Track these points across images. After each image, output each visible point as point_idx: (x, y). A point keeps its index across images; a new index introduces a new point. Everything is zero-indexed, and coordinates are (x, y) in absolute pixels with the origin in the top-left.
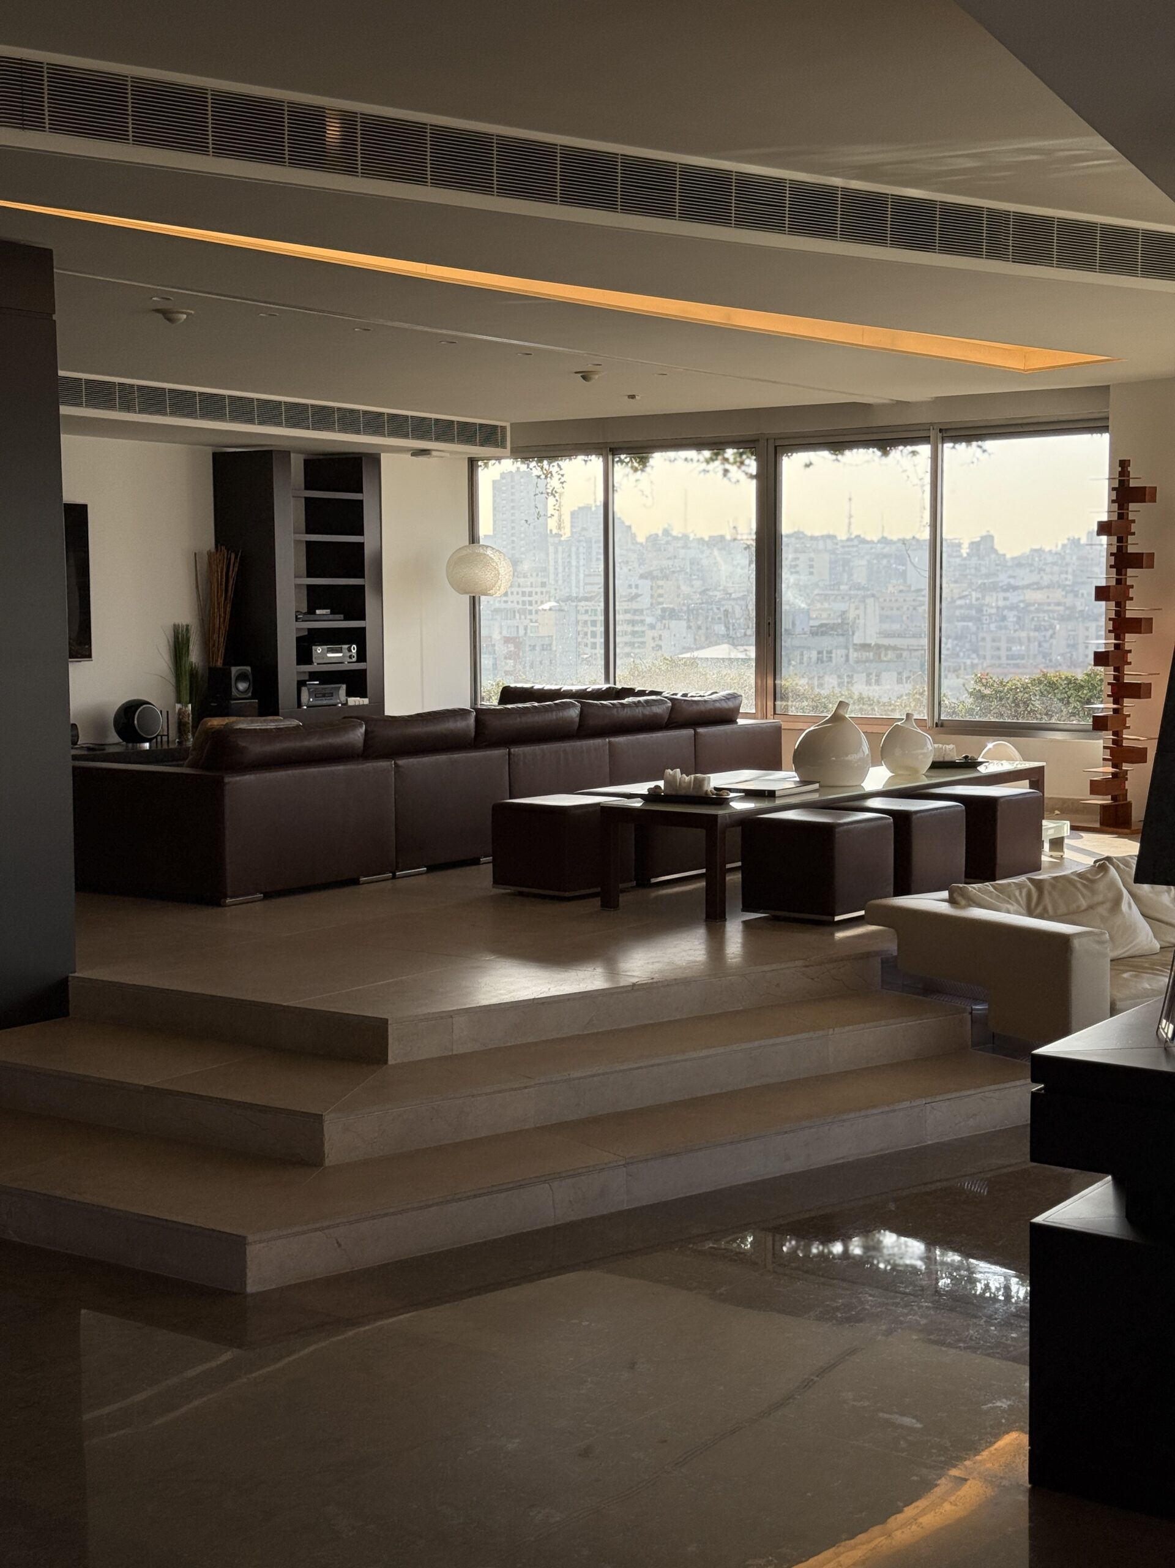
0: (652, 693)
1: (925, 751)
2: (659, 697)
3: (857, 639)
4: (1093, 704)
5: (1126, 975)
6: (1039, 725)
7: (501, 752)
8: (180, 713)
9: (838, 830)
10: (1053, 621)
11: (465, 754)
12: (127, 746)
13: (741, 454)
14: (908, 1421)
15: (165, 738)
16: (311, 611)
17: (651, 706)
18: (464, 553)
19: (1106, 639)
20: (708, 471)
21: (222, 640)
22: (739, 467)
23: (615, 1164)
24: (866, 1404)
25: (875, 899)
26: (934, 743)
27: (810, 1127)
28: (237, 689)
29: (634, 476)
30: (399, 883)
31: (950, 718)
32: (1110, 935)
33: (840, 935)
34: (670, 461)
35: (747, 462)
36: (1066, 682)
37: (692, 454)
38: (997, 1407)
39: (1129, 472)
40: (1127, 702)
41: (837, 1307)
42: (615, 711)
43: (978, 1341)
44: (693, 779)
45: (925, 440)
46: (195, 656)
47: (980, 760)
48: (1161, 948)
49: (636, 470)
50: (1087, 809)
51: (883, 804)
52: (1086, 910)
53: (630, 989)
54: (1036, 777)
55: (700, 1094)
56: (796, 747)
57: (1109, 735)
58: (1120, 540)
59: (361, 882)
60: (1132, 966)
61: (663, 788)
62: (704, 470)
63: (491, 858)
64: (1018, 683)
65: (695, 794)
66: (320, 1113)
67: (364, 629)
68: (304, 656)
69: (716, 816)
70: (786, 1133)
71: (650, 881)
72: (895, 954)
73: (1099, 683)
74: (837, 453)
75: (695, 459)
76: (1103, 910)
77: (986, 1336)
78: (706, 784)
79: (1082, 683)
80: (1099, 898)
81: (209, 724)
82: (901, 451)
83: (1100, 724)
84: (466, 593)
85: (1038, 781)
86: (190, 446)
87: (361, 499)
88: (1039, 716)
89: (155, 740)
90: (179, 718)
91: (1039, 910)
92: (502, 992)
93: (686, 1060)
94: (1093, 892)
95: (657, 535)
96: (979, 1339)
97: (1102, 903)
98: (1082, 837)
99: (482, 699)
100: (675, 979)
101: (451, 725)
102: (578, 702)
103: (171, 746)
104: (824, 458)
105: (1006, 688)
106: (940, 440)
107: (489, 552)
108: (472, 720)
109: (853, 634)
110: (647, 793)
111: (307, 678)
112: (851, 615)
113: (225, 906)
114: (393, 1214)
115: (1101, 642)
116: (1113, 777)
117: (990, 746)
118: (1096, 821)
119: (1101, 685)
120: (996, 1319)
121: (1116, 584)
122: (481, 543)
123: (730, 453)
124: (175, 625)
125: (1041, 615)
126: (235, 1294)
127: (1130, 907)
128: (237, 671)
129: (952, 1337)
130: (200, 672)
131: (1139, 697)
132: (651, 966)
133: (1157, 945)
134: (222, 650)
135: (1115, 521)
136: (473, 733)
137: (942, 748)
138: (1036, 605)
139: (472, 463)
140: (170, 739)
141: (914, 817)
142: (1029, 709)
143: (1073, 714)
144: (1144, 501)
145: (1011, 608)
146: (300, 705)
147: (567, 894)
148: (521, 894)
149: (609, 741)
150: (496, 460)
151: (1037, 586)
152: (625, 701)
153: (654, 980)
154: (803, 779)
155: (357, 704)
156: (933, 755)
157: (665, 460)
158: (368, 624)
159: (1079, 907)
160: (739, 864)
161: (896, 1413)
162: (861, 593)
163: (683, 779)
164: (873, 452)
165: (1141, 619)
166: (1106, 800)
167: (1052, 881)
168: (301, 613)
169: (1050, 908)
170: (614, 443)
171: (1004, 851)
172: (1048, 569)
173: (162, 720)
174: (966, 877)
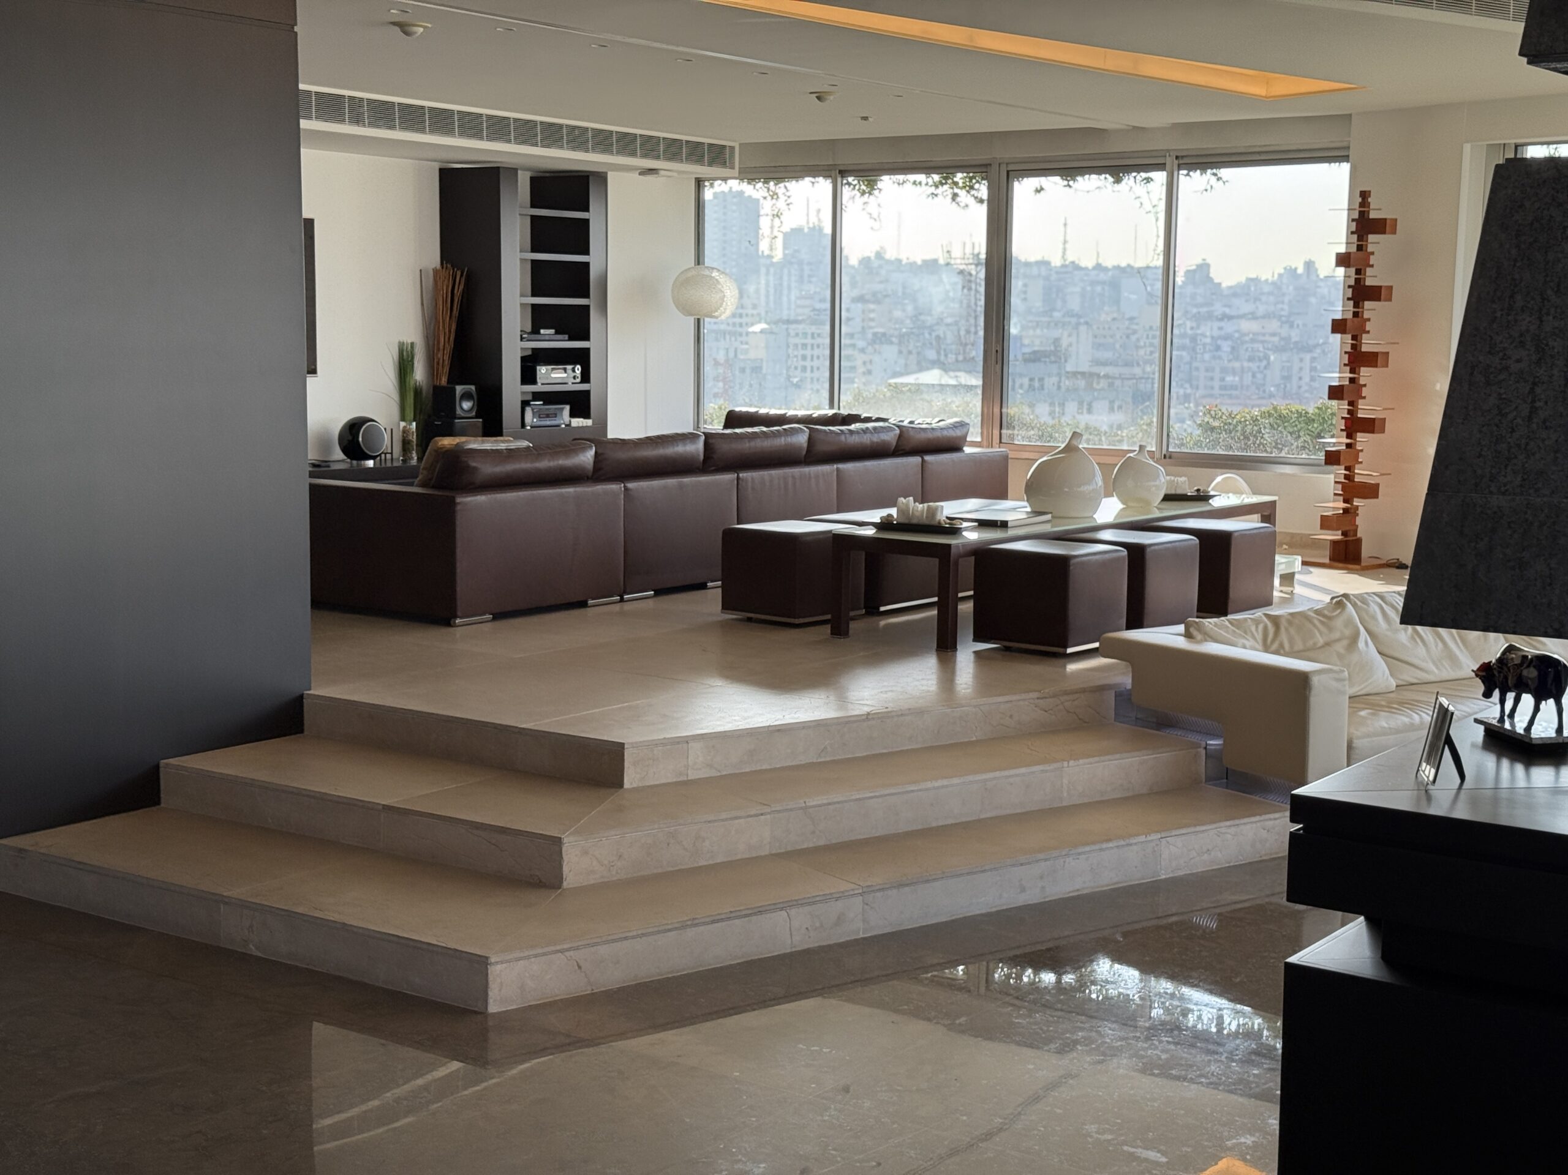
0: (878, 420)
1: (1157, 483)
2: (886, 424)
3: (1069, 367)
4: (1323, 437)
5: (1363, 713)
6: (1266, 459)
7: (729, 477)
8: (405, 431)
9: (1073, 561)
10: (1266, 351)
11: (693, 479)
12: (351, 464)
13: (971, 179)
14: (1152, 1155)
15: (389, 456)
16: (535, 331)
17: (879, 432)
18: (690, 274)
19: (1340, 372)
20: (936, 195)
21: (446, 358)
22: (968, 192)
23: (852, 893)
24: (1110, 1137)
25: (1110, 631)
26: (1167, 475)
27: (1046, 860)
28: (462, 408)
29: (860, 200)
30: (627, 607)
31: (1178, 450)
32: (1349, 674)
33: (1072, 667)
34: (899, 184)
35: (977, 186)
36: (1296, 415)
37: (921, 177)
38: (1241, 1143)
39: (1369, 203)
40: (1361, 437)
41: (1077, 1040)
42: (843, 438)
43: (1220, 1076)
44: (926, 508)
45: (1160, 167)
46: (419, 374)
47: (1212, 493)
48: (1397, 686)
49: (863, 193)
50: (1315, 544)
51: (1116, 537)
52: (1322, 647)
53: (864, 717)
54: (1267, 513)
55: (934, 824)
56: (1028, 477)
57: (1341, 471)
58: (1358, 272)
59: (589, 605)
60: (1367, 704)
61: (895, 516)
62: (933, 194)
63: (720, 582)
64: (1248, 416)
65: (927, 522)
66: (559, 836)
67: (588, 350)
68: (528, 376)
69: (949, 546)
70: (1022, 865)
71: (879, 609)
72: (1129, 687)
73: (1330, 417)
74: (1069, 178)
75: (924, 182)
76: (1340, 647)
77: (1227, 1072)
78: (939, 514)
79: (1313, 417)
80: (1337, 635)
81: (440, 444)
82: (1135, 177)
83: (1332, 458)
84: (691, 315)
85: (1269, 516)
86: (417, 161)
87: (587, 218)
88: (1269, 450)
89: (379, 458)
90: (403, 436)
91: (1275, 646)
92: (737, 718)
93: (920, 790)
94: (1330, 629)
95: (869, 258)
96: (1221, 1075)
97: (1338, 640)
98: (1311, 572)
99: (705, 422)
100: (909, 709)
101: (681, 449)
102: (807, 427)
103: (395, 464)
104: (1055, 183)
105: (1235, 421)
106: (1176, 167)
107: (715, 274)
108: (700, 445)
109: (1066, 361)
110: (879, 521)
111: (530, 397)
112: (1064, 343)
113: (455, 626)
114: (633, 937)
115: (1336, 376)
116: (1344, 513)
117: (1219, 479)
118: (1324, 557)
119: (1332, 419)
120: (1237, 1055)
121: (1354, 316)
122: (706, 265)
123: (959, 177)
124: (399, 342)
125: (1256, 345)
126: (476, 1013)
127: (1366, 643)
128: (462, 390)
129: (1194, 1073)
130: (425, 388)
131: (1373, 432)
132: (885, 696)
133: (1393, 683)
134: (447, 369)
135: (1354, 253)
136: (702, 457)
137: (1174, 481)
138: (1251, 336)
139: (699, 183)
140: (394, 457)
141: (1148, 550)
142: (1258, 442)
143: (1304, 448)
144: (1384, 233)
145: (1226, 338)
146: (523, 425)
147: (797, 621)
148: (750, 620)
149: (837, 468)
150: (722, 180)
151: (1253, 317)
152: (853, 427)
153: (889, 710)
154: (1034, 510)
155: (581, 425)
156: (1165, 488)
157: (894, 182)
158: (592, 344)
159: (1315, 644)
160: (971, 593)
161: (1141, 1147)
162: (1074, 320)
163: (915, 508)
164: (1106, 178)
165: (1377, 353)
166: (1337, 536)
167: (1289, 617)
168: (526, 332)
169: (1287, 646)
170: (844, 165)
171: (1239, 585)
172: (1264, 298)
173: (387, 437)
174: (1198, 610)
